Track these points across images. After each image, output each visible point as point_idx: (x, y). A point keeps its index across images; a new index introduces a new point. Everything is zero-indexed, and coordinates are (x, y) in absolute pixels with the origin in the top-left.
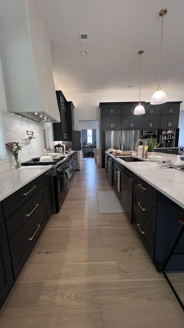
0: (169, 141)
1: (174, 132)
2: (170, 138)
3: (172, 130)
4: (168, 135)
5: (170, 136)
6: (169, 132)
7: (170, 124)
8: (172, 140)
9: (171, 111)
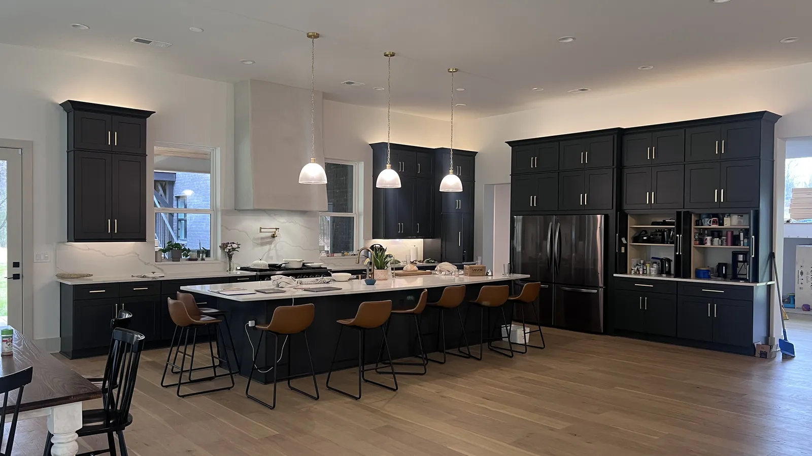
0: (741, 258)
4: (729, 233)
5: (742, 238)
7: (720, 196)
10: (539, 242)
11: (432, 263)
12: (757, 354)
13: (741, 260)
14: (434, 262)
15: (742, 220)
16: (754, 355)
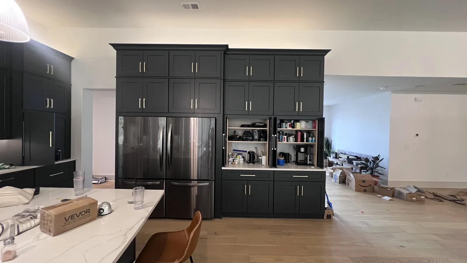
0: (302, 150)
1: (315, 128)
2: (305, 142)
3: (307, 121)
4: (299, 133)
5: (305, 137)
6: (301, 126)
7: (300, 107)
8: (312, 146)
9: (300, 72)
10: (139, 136)
11: (5, 168)
12: (325, 217)
13: (303, 151)
14: (8, 168)
15: (308, 125)
16: (323, 218)
